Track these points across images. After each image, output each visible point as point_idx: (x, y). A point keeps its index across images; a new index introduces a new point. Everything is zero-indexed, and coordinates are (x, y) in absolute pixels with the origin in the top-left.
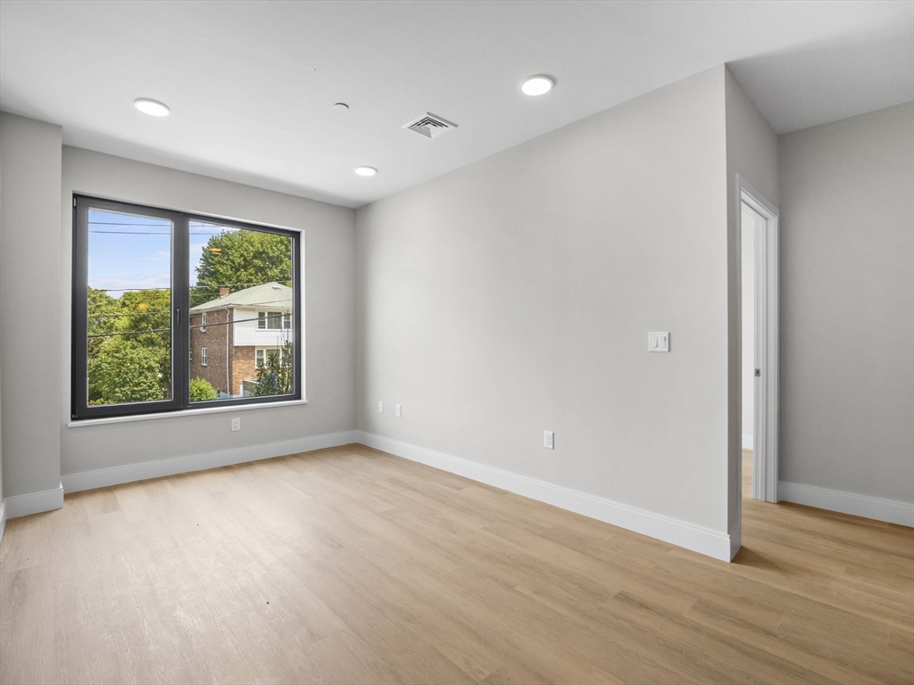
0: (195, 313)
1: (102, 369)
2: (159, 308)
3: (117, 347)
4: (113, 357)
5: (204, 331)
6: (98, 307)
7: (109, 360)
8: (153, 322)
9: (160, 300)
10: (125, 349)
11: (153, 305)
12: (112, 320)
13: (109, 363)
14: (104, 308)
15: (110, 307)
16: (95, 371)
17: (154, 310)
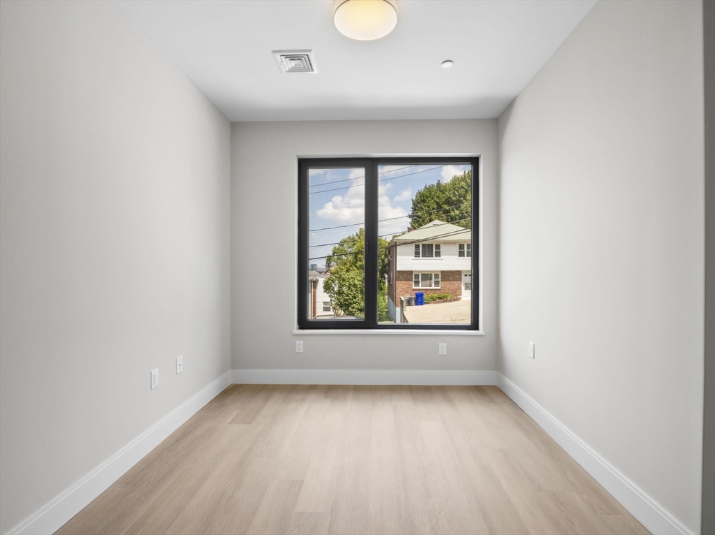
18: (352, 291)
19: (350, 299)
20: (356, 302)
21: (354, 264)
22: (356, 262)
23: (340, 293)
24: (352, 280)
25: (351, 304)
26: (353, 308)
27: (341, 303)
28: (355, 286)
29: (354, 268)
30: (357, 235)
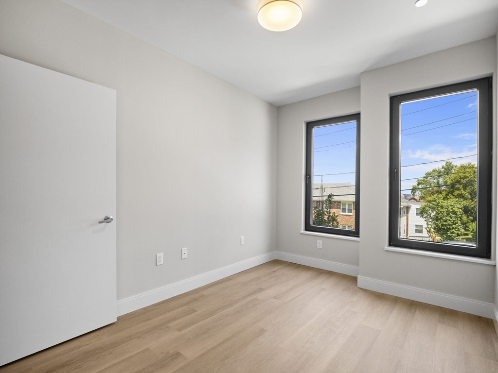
18: (451, 218)
19: (449, 225)
20: (456, 228)
21: (452, 193)
22: (453, 191)
23: (437, 219)
24: (451, 207)
25: (450, 229)
26: (451, 233)
27: (439, 227)
28: (455, 213)
29: (452, 197)
30: (443, 168)
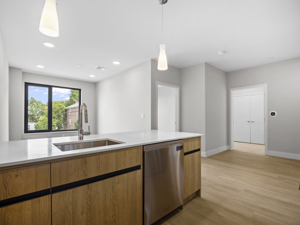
0: (68, 108)
1: (39, 126)
2: (57, 107)
3: (44, 119)
4: (42, 122)
5: (70, 114)
6: (39, 106)
7: (41, 123)
8: (54, 111)
9: (57, 105)
10: (46, 120)
11: (55, 106)
12: (43, 111)
13: (41, 124)
14: (40, 107)
15: (42, 107)
16: (37, 126)
17: (55, 108)
